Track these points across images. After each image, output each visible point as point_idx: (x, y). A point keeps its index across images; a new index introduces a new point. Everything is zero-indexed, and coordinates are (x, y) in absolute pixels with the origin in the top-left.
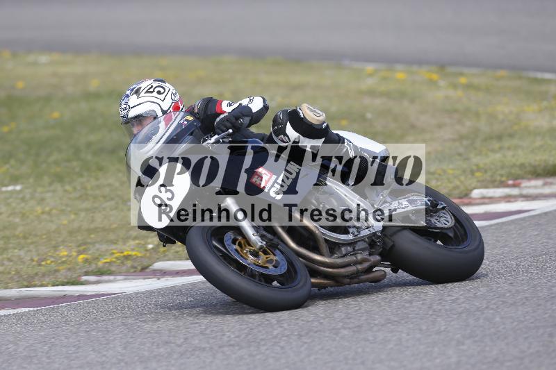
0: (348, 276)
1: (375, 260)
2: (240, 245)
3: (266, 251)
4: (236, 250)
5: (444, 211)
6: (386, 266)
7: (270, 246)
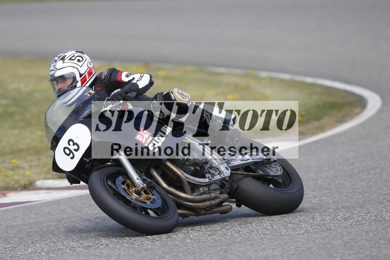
0: (204, 208)
1: (224, 197)
2: (128, 186)
3: (146, 191)
4: (124, 189)
5: (276, 163)
6: (233, 202)
7: (149, 187)
